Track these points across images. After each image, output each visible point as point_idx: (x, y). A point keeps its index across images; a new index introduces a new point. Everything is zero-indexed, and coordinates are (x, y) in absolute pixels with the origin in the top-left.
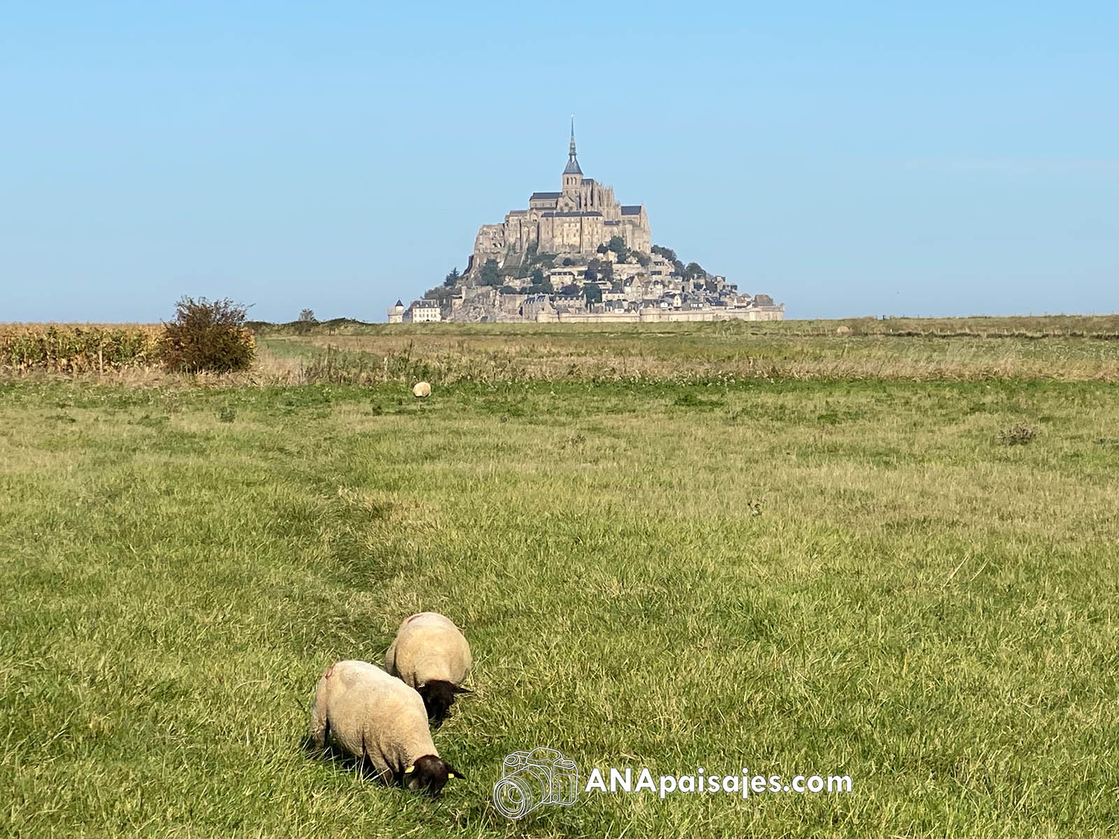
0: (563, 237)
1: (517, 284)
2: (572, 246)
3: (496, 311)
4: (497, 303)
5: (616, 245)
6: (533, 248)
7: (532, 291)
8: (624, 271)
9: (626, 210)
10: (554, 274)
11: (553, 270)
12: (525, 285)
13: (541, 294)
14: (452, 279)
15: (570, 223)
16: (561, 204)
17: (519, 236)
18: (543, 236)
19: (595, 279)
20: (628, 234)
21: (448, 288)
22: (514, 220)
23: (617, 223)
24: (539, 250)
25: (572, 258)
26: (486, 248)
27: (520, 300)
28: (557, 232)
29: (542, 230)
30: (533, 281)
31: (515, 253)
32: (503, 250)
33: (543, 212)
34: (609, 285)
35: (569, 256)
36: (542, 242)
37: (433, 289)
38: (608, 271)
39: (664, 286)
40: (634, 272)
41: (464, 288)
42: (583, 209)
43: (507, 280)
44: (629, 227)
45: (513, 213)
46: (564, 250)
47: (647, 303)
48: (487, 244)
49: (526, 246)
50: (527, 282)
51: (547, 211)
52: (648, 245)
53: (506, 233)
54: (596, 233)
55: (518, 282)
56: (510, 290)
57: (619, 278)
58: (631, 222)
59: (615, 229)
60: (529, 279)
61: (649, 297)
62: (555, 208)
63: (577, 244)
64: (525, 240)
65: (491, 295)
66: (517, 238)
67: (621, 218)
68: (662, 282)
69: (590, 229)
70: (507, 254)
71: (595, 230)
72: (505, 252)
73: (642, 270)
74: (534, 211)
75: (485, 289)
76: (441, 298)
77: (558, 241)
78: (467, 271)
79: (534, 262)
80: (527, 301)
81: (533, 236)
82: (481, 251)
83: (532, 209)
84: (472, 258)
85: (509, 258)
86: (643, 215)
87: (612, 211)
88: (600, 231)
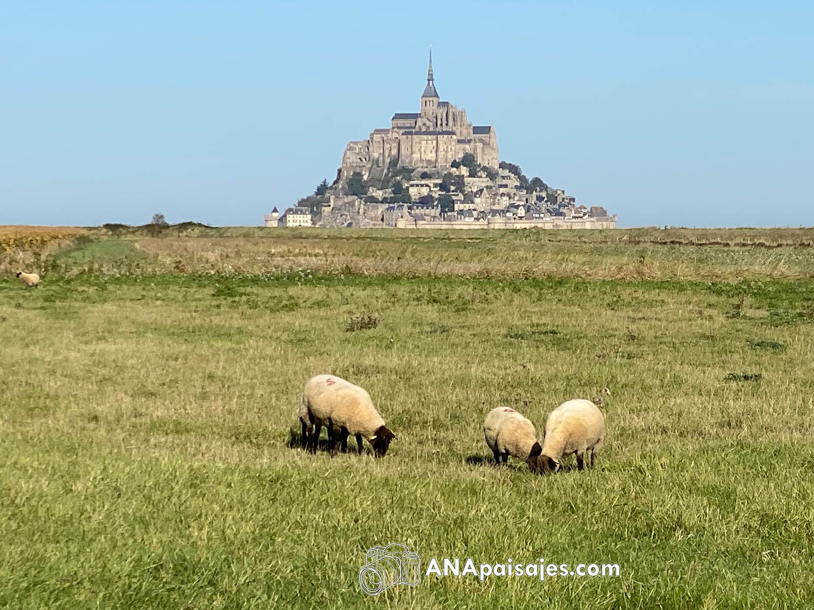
0: (421, 154)
1: (379, 194)
2: (429, 162)
3: (360, 218)
4: (361, 211)
5: (468, 161)
6: (394, 163)
7: (392, 201)
8: (474, 184)
9: (477, 130)
10: (412, 186)
11: (411, 182)
12: (387, 195)
13: (401, 203)
14: (322, 190)
15: (427, 140)
16: (420, 123)
17: (382, 152)
18: (403, 152)
19: (449, 191)
20: (479, 151)
21: (318, 197)
22: (377, 137)
23: (470, 141)
24: (400, 165)
25: (428, 172)
26: (353, 162)
27: (382, 208)
28: (416, 149)
29: (403, 147)
30: (393, 192)
31: (378, 167)
32: (367, 164)
33: (403, 131)
34: (461, 197)
35: (426, 170)
36: (402, 158)
37: (305, 198)
38: (460, 183)
39: (510, 198)
40: (484, 185)
41: (332, 197)
42: (439, 129)
43: (371, 190)
44: (480, 145)
45: (378, 131)
46: (421, 165)
47: (494, 212)
48: (353, 159)
49: (388, 161)
50: (389, 193)
51: (406, 130)
52: (496, 161)
53: (371, 149)
54: (451, 150)
55: (380, 193)
56: (373, 200)
57: (470, 190)
58: (481, 140)
59: (467, 146)
60: (390, 190)
61: (496, 207)
62: (415, 128)
63: (433, 159)
64: (387, 155)
65: (356, 203)
66: (380, 154)
67: (472, 136)
68: (509, 195)
69: (445, 147)
70: (372, 167)
71: (450, 147)
72: (369, 166)
73: (490, 183)
74: (396, 129)
75: (351, 198)
76: (312, 207)
77: (416, 156)
78: (336, 182)
79: (396, 175)
80: (388, 209)
81: (394, 152)
82: (349, 165)
83: (393, 128)
84: (340, 171)
85: (373, 171)
86: (492, 134)
87: (465, 131)
88: (453, 148)
